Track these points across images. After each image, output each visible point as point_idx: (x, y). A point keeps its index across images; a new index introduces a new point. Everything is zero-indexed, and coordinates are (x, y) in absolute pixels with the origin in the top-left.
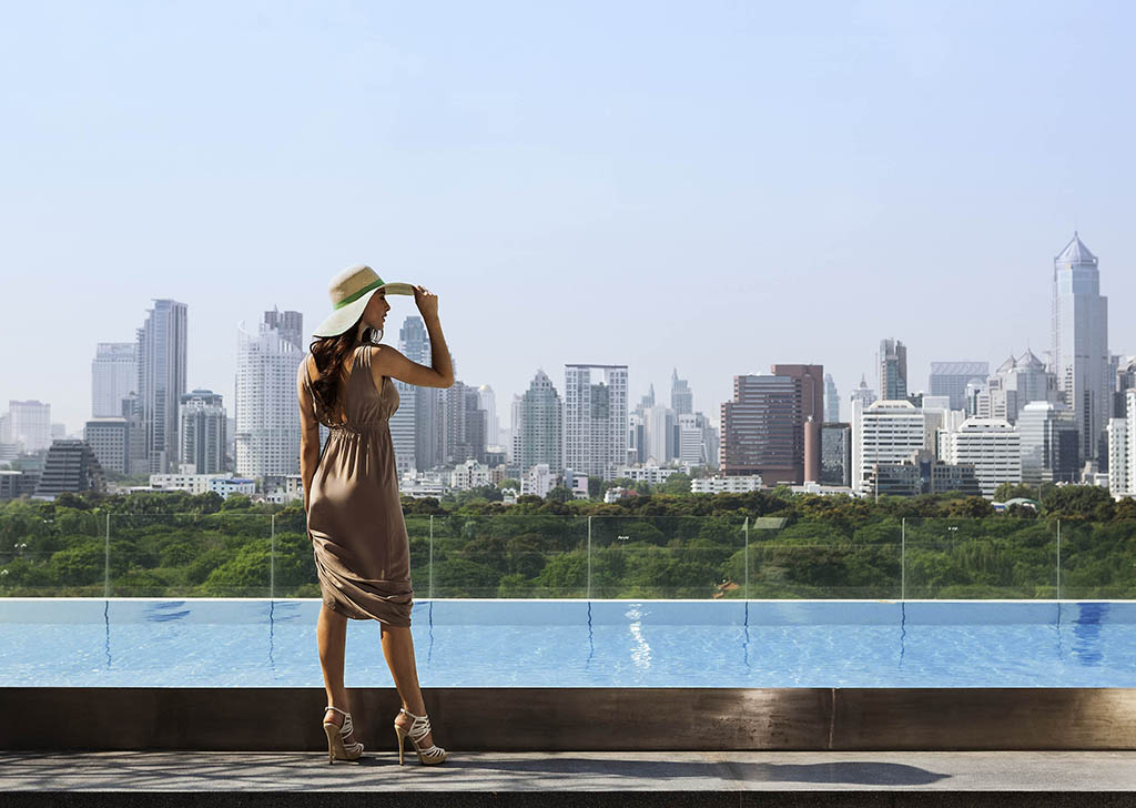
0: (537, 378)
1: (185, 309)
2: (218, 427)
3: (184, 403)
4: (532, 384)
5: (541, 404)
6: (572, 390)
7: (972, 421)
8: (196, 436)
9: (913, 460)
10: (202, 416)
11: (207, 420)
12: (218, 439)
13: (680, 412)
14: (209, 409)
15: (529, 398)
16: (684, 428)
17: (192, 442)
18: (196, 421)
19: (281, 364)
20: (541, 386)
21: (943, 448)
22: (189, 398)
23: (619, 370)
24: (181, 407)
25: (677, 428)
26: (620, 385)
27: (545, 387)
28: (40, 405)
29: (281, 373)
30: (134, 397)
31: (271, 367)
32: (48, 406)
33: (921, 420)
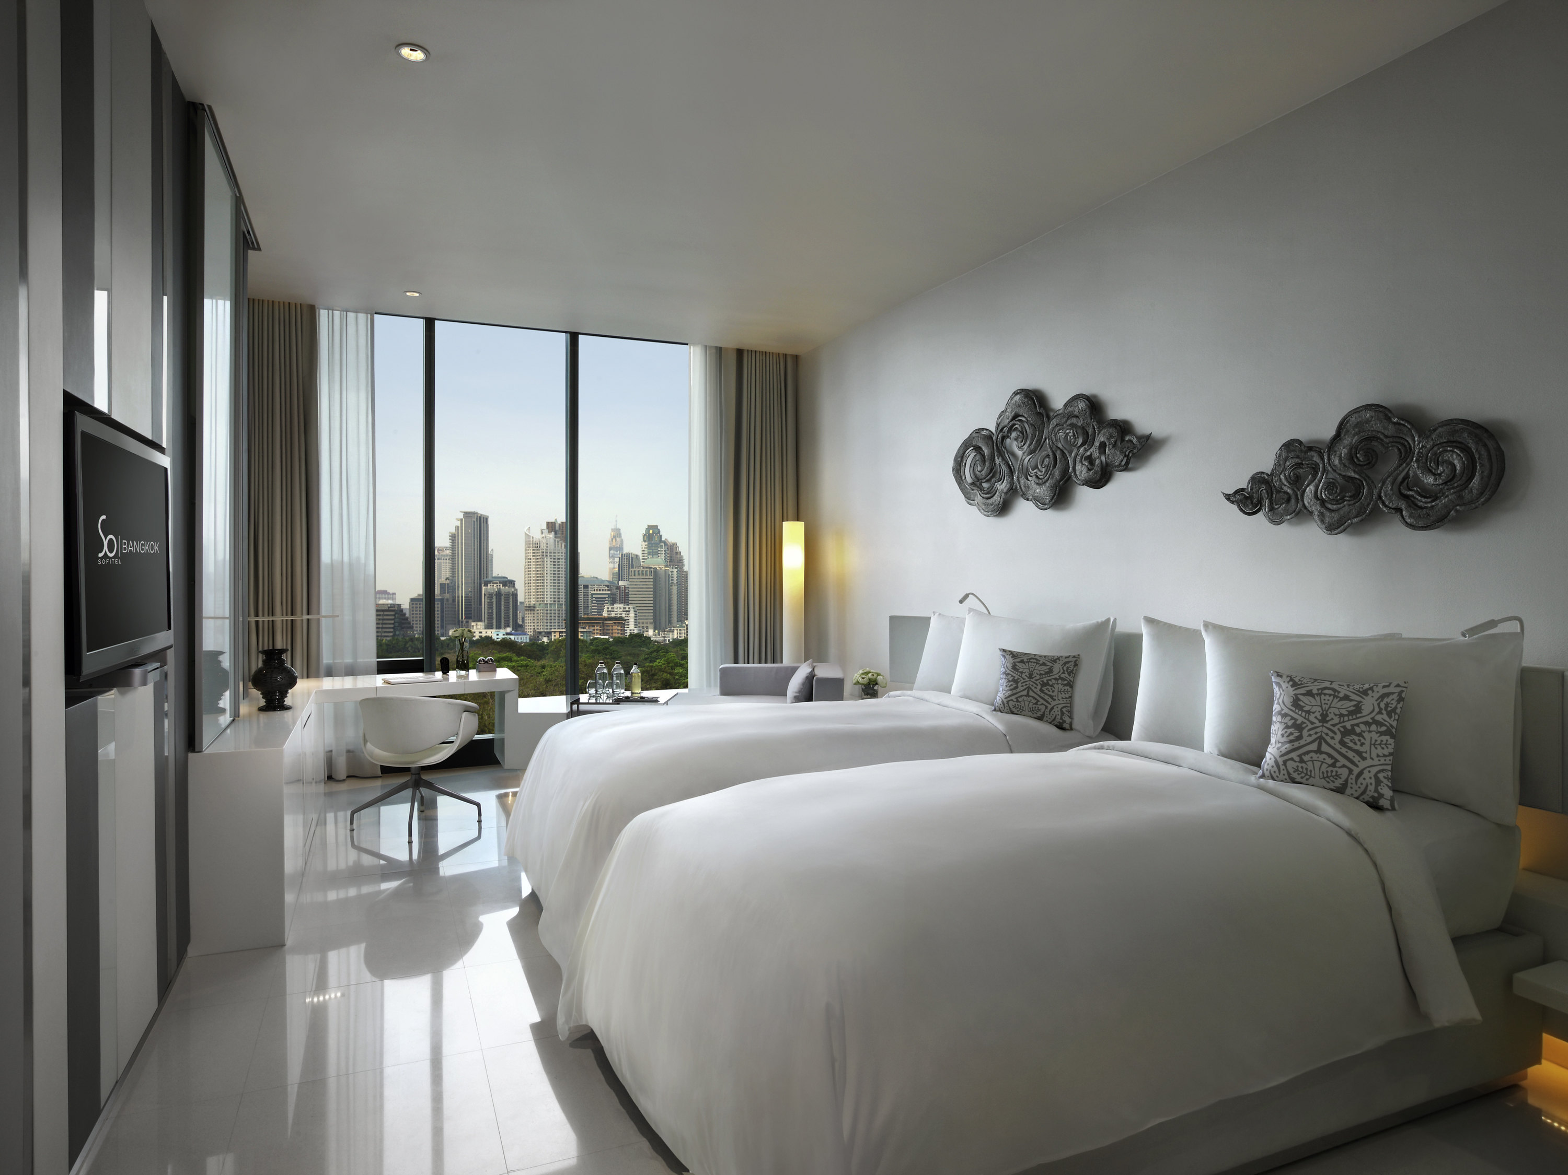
1: (487, 519)
2: (511, 603)
3: (486, 585)
8: (494, 608)
10: (499, 594)
11: (503, 597)
12: (511, 610)
14: (505, 589)
17: (492, 613)
18: (494, 597)
19: (557, 557)
22: (490, 582)
24: (484, 588)
28: (389, 594)
29: (556, 563)
30: (448, 581)
31: (549, 560)
32: (394, 594)
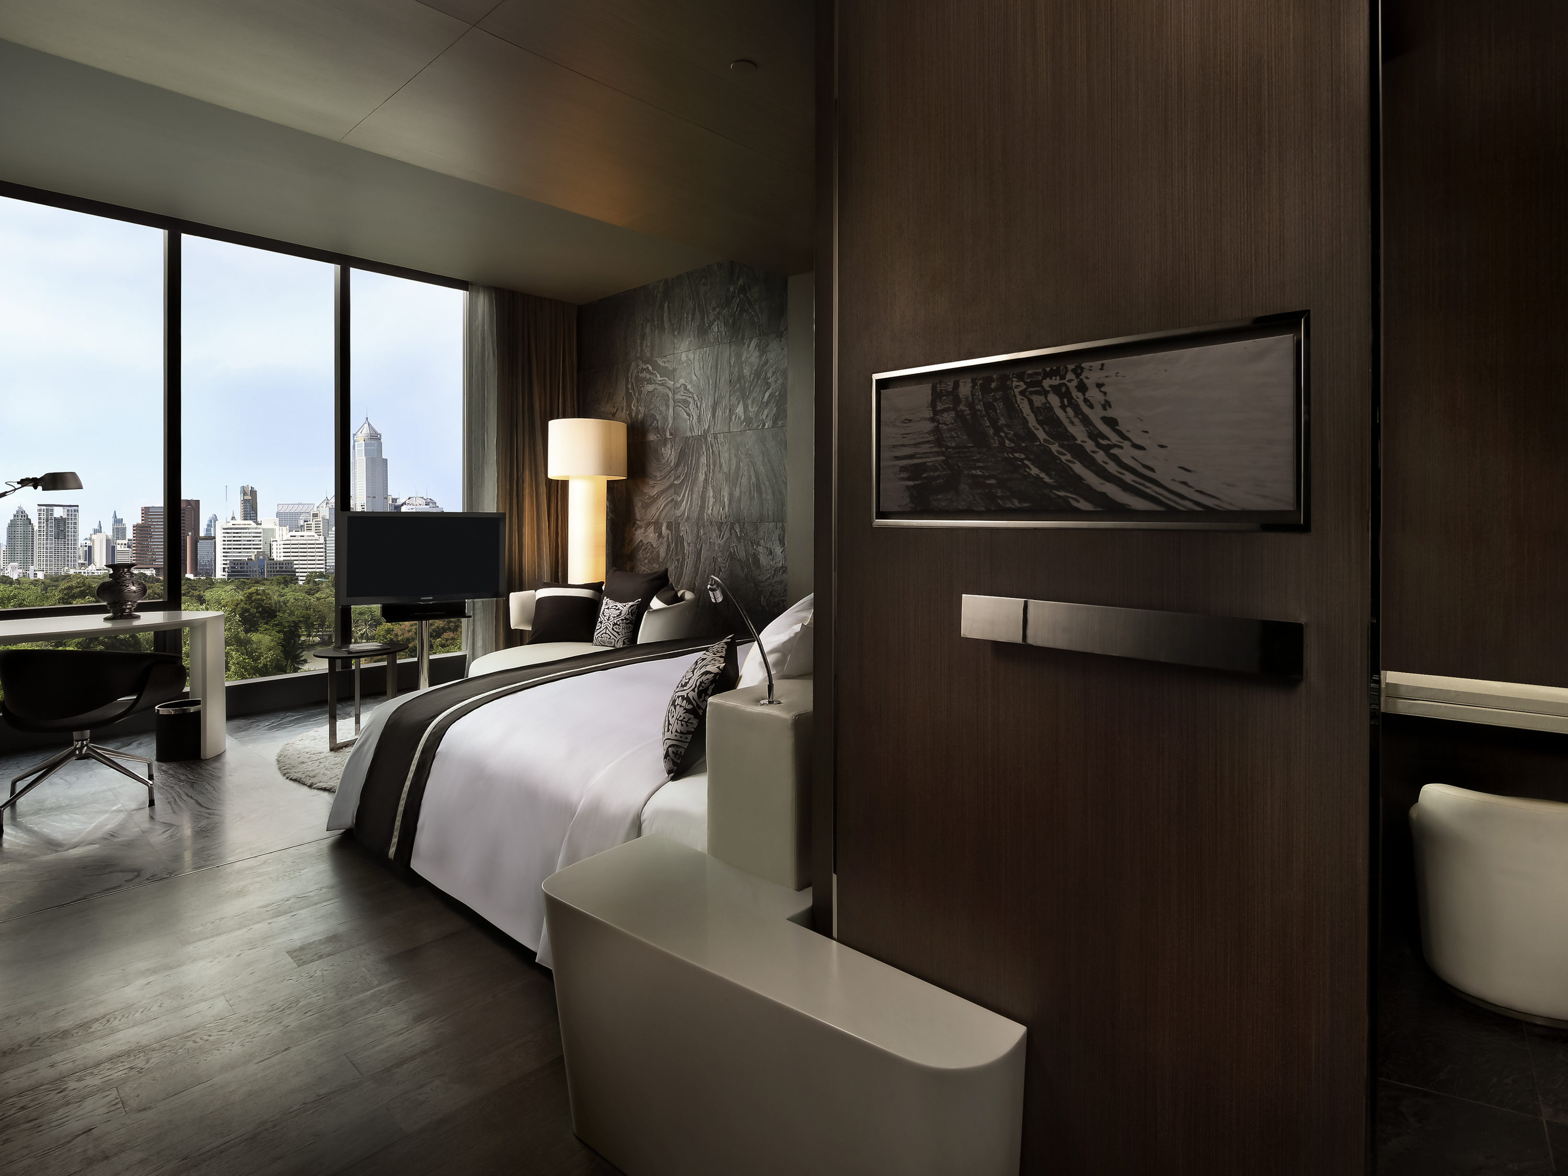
0: (17, 512)
4: (15, 516)
5: (20, 529)
6: (42, 521)
7: (294, 533)
9: (253, 558)
13: (118, 538)
15: (12, 525)
16: (118, 548)
20: (20, 517)
21: (274, 551)
23: (73, 508)
25: (113, 548)
26: (73, 517)
27: (23, 518)
33: (260, 533)
